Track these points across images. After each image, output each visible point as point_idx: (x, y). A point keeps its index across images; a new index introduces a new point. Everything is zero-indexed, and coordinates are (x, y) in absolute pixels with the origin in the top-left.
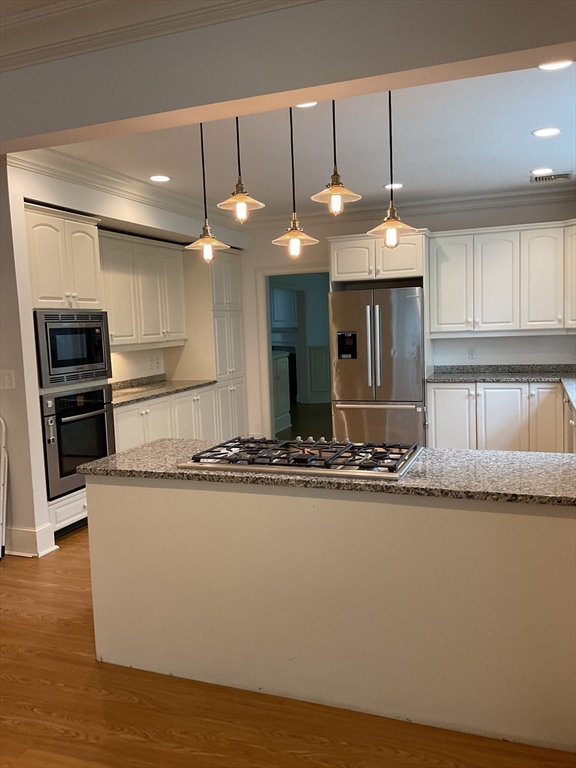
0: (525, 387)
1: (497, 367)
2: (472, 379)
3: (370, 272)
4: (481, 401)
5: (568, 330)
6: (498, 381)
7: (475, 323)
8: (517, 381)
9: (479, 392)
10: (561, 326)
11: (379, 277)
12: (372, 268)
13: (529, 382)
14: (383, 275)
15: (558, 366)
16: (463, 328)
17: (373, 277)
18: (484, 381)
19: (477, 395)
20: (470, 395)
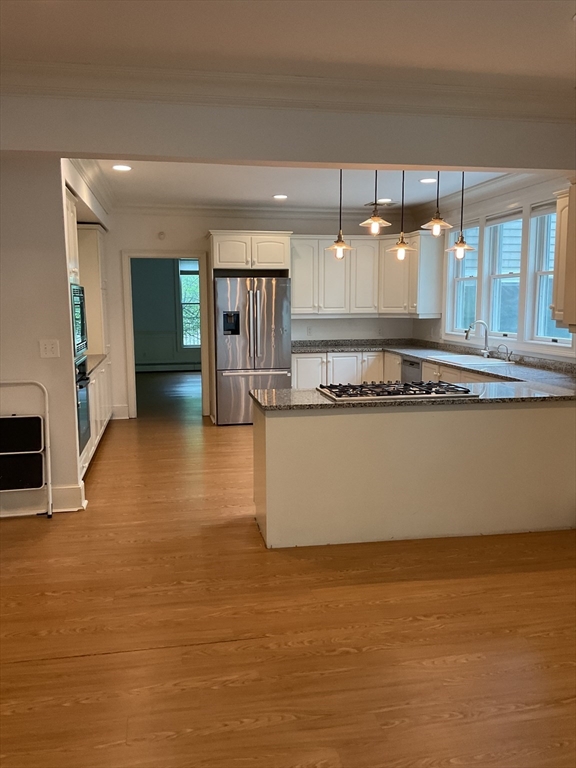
0: (359, 355)
1: (327, 341)
2: (325, 350)
3: (247, 262)
4: (330, 366)
5: (380, 314)
6: (342, 351)
7: (319, 307)
8: (355, 351)
9: (330, 359)
10: (376, 312)
11: (254, 267)
12: (249, 259)
13: (362, 351)
14: (257, 266)
15: (367, 340)
16: (311, 311)
17: (249, 267)
18: (333, 351)
19: (327, 362)
20: (323, 362)
